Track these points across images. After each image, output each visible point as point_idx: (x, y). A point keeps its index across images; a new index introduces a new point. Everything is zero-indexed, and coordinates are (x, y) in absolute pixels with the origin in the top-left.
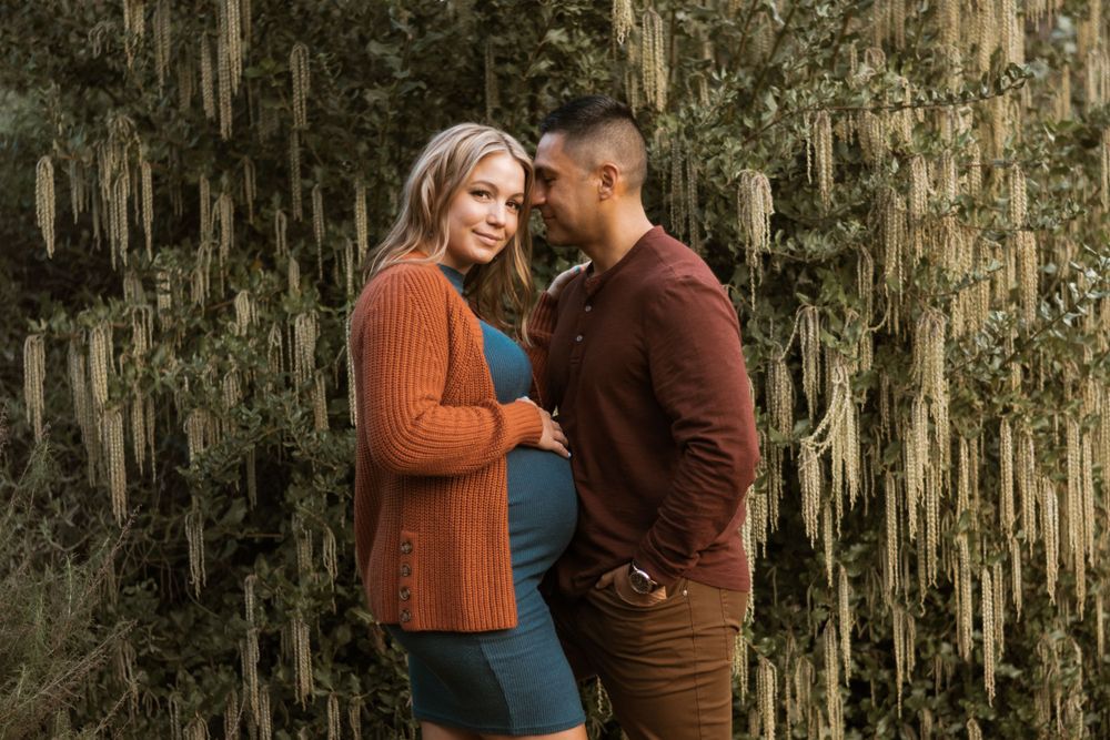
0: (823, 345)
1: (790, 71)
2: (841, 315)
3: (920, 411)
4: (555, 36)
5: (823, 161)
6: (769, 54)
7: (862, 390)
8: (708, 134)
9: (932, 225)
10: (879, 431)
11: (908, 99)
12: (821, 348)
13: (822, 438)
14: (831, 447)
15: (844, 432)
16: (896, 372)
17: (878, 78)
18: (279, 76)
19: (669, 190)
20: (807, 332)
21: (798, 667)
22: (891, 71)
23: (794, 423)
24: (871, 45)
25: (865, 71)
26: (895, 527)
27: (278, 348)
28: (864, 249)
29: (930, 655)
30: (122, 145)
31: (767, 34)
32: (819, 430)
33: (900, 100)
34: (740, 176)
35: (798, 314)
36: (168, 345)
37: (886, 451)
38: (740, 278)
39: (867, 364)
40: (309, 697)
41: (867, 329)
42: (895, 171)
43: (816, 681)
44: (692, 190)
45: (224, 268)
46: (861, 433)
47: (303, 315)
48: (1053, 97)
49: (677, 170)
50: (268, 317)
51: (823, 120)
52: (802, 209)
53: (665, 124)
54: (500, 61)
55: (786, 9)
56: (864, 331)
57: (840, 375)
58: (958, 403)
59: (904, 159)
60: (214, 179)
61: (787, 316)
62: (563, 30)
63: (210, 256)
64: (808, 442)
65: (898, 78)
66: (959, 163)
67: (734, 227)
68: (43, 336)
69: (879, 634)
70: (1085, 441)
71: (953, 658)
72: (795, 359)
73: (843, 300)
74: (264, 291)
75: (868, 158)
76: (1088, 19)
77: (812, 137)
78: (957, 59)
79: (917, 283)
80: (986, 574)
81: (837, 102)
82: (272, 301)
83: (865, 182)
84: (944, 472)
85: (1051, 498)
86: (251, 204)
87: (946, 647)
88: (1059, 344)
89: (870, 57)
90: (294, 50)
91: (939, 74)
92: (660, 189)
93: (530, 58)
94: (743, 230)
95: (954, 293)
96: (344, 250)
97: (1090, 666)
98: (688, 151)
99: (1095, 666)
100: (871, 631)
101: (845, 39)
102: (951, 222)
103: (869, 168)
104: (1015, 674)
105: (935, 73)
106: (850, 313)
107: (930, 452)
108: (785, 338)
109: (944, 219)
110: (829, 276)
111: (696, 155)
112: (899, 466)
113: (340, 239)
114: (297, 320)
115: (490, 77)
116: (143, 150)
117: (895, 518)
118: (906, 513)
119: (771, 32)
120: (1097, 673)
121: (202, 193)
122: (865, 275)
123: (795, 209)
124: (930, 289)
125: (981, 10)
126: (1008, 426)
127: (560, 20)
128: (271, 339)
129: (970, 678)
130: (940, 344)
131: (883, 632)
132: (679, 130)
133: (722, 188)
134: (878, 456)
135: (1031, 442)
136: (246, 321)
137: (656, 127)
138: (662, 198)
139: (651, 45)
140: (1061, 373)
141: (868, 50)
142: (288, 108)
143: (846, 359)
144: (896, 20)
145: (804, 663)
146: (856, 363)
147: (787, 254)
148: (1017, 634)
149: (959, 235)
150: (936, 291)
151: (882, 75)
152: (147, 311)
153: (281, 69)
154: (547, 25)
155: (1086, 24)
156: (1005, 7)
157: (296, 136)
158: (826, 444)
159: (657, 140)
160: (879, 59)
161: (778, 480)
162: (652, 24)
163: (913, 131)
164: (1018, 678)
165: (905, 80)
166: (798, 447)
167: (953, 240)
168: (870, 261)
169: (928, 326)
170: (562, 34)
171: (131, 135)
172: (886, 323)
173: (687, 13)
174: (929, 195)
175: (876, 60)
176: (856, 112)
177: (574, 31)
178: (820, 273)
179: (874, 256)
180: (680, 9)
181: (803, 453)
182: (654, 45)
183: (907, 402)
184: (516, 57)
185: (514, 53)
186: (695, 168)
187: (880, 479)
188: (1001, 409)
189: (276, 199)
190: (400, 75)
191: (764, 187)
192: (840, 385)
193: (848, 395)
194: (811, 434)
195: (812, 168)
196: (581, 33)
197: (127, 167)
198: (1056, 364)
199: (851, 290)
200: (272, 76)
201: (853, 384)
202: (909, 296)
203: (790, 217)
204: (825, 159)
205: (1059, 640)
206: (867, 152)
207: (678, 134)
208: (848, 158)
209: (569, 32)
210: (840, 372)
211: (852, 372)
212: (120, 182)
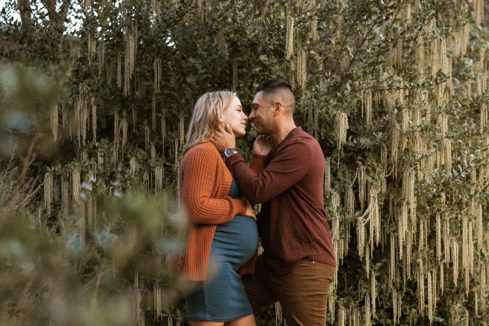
0: (367, 181)
1: (356, 74)
2: (374, 170)
3: (405, 209)
4: (263, 58)
5: (368, 109)
6: (347, 69)
7: (382, 200)
8: (323, 98)
9: (410, 135)
10: (389, 217)
11: (402, 85)
12: (366, 183)
13: (366, 217)
14: (370, 221)
15: (375, 216)
16: (395, 194)
17: (391, 78)
18: (149, 72)
19: (307, 121)
20: (361, 176)
21: (355, 313)
22: (396, 75)
23: (355, 212)
24: (388, 66)
25: (386, 75)
26: (394, 255)
27: (147, 181)
28: (384, 145)
29: (408, 313)
30: (84, 97)
31: (346, 61)
32: (365, 214)
33: (398, 86)
34: (336, 114)
35: (357, 169)
36: (102, 179)
37: (391, 225)
38: (334, 155)
39: (384, 190)
40: (160, 317)
41: (385, 175)
42: (396, 113)
43: (362, 320)
44: (316, 120)
45: (123, 149)
46: (381, 218)
47: (159, 167)
48: (463, 92)
49: (310, 112)
50: (143, 168)
51: (368, 93)
52: (360, 129)
53: (306, 94)
54: (239, 68)
55: (354, 51)
56: (383, 176)
57: (373, 193)
58: (420, 207)
59: (400, 109)
60: (120, 113)
61: (353, 171)
62: (266, 55)
63: (118, 144)
64: (360, 219)
65: (398, 78)
66: (421, 112)
67: (333, 134)
68: (52, 173)
69: (387, 305)
70: (470, 225)
71: (417, 315)
72: (356, 188)
73: (375, 164)
74: (142, 157)
75: (386, 109)
76: (479, 60)
77: (364, 99)
78: (422, 72)
79: (404, 158)
80: (429, 274)
81: (374, 87)
82: (145, 162)
83: (384, 118)
84: (414, 234)
85: (456, 246)
86: (134, 123)
87: (414, 310)
88: (460, 187)
89: (388, 70)
90: (155, 61)
91: (415, 78)
92: (303, 121)
93: (252, 66)
94: (336, 136)
95: (418, 161)
96: (175, 142)
97: (472, 320)
98: (315, 105)
99: (474, 320)
100: (384, 304)
101: (378, 63)
102: (418, 134)
103: (386, 113)
104: (441, 320)
105: (413, 77)
106: (378, 169)
107: (408, 226)
108: (352, 179)
109: (415, 133)
110: (370, 155)
111: (318, 106)
112: (396, 231)
113: (173, 138)
114: (156, 169)
115: (235, 74)
116: (93, 100)
117: (394, 251)
118: (399, 248)
119: (348, 61)
120: (475, 323)
121: (115, 118)
122: (384, 154)
123: (357, 130)
124: (409, 160)
125: (433, 53)
126: (439, 216)
127: (264, 51)
128: (144, 177)
129: (424, 323)
130: (412, 182)
131: (389, 304)
132: (312, 96)
133: (328, 119)
134: (388, 228)
135: (448, 223)
136: (134, 170)
137: (302, 96)
138: (304, 124)
139: (301, 63)
140: (461, 199)
141: (387, 68)
142: (152, 85)
143: (376, 187)
144: (398, 56)
145: (357, 311)
146: (380, 188)
147: (354, 145)
148: (443, 307)
149: (421, 140)
150: (411, 161)
151: (392, 77)
152: (94, 165)
153: (150, 69)
154: (260, 53)
155: (478, 62)
156: (442, 53)
157: (154, 96)
158: (367, 220)
159: (302, 100)
160: (391, 72)
161: (348, 236)
162: (301, 54)
163: (404, 99)
164: (442, 322)
165: (401, 79)
166: (356, 221)
167: (419, 141)
168: (386, 149)
169: (408, 174)
170: (265, 57)
171: (88, 93)
172: (392, 174)
173: (315, 51)
174: (409, 124)
175: (390, 71)
176: (382, 91)
177: (270, 56)
178: (366, 154)
179: (388, 148)
180: (312, 49)
181: (358, 223)
182: (302, 63)
183: (399, 205)
184: (247, 66)
185: (246, 64)
186: (318, 111)
187: (389, 236)
188: (437, 210)
189: (145, 122)
190: (201, 71)
191: (345, 118)
192: (374, 197)
193: (377, 201)
194: (362, 215)
195: (364, 112)
196: (273, 57)
197: (86, 106)
198: (460, 195)
199: (378, 160)
200: (146, 71)
201: (379, 197)
202: (401, 164)
203: (355, 132)
204: (369, 109)
205: (459, 308)
206: (386, 107)
207: (311, 98)
208: (378, 109)
209: (268, 57)
210: (374, 192)
211: (378, 192)
212: (84, 112)
